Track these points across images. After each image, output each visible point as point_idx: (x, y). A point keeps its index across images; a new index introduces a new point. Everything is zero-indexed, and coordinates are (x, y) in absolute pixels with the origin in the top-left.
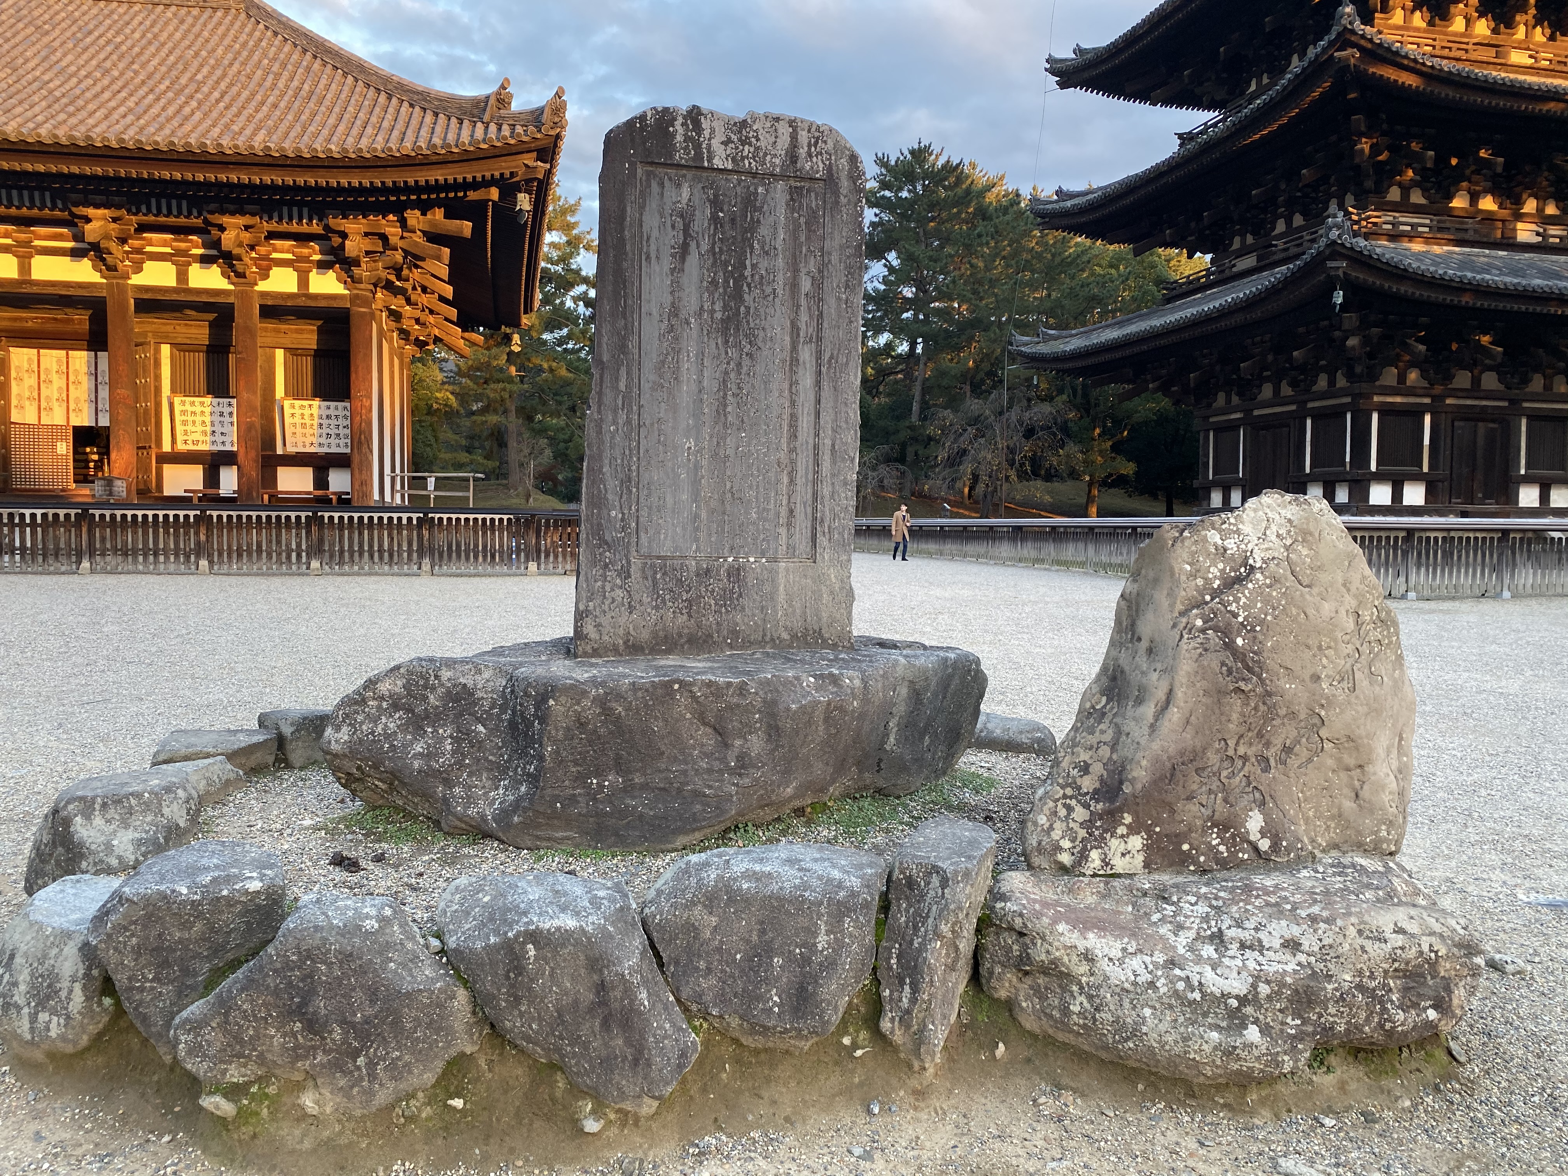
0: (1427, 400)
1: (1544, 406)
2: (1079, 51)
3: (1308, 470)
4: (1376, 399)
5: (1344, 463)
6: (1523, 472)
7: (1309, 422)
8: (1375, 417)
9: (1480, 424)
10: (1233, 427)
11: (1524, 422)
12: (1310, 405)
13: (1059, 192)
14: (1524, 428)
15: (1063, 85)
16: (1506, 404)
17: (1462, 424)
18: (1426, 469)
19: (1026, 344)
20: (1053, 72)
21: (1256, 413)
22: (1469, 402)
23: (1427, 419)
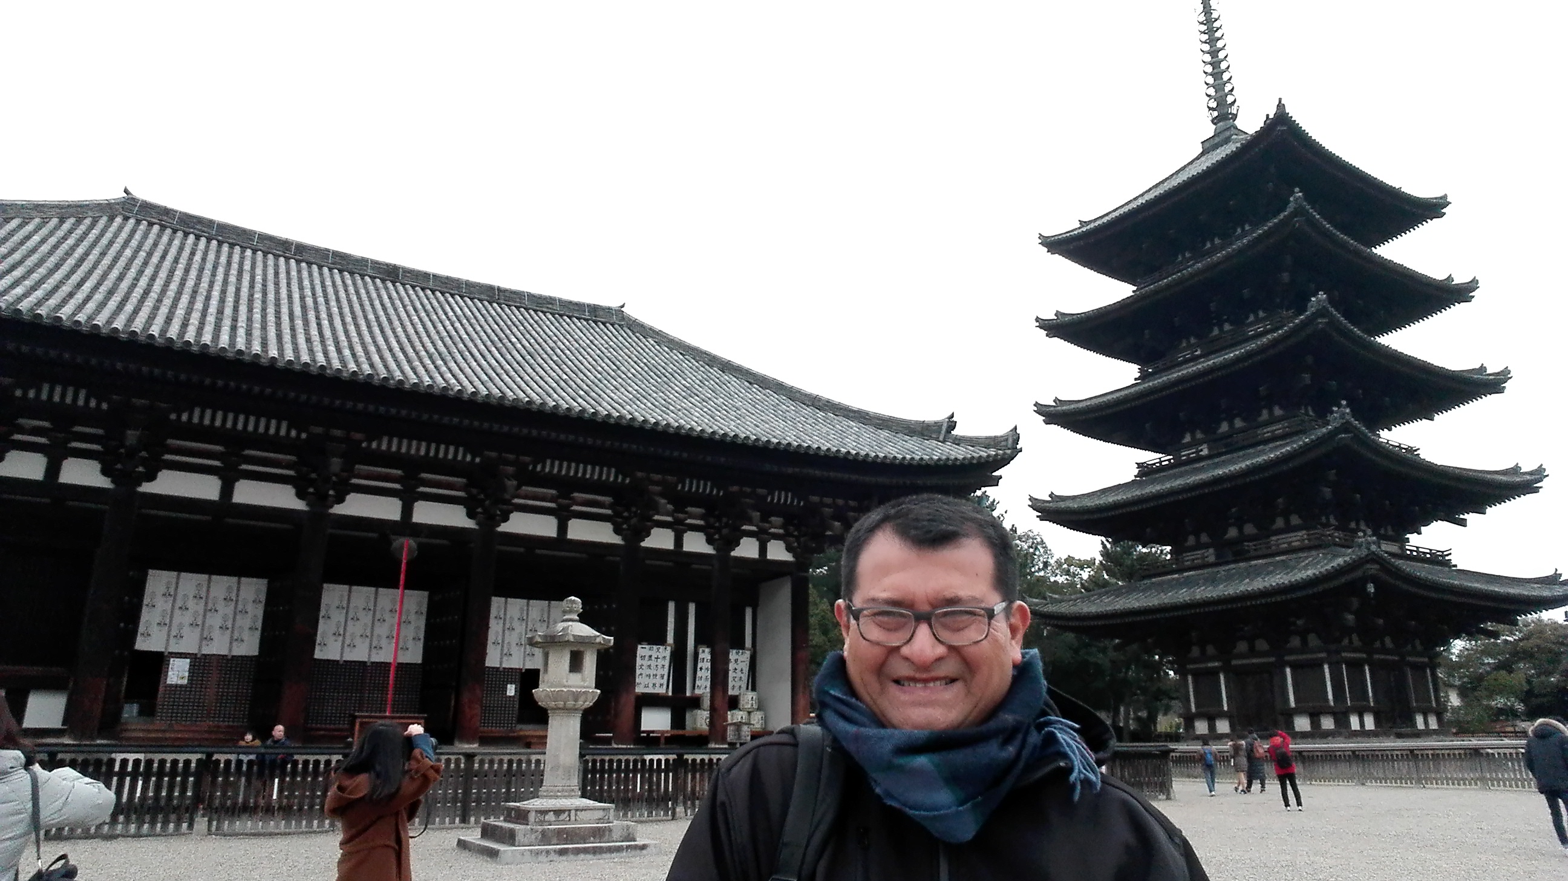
0: (1364, 656)
2: (1057, 401)
3: (1293, 704)
5: (1327, 700)
6: (1415, 704)
7: (1288, 671)
9: (1391, 672)
10: (1214, 673)
11: (1409, 670)
12: (1287, 658)
14: (1410, 675)
15: (1048, 421)
16: (1398, 658)
17: (1382, 672)
18: (1372, 704)
20: (1039, 412)
21: (1234, 662)
22: (1383, 657)
23: (1367, 669)
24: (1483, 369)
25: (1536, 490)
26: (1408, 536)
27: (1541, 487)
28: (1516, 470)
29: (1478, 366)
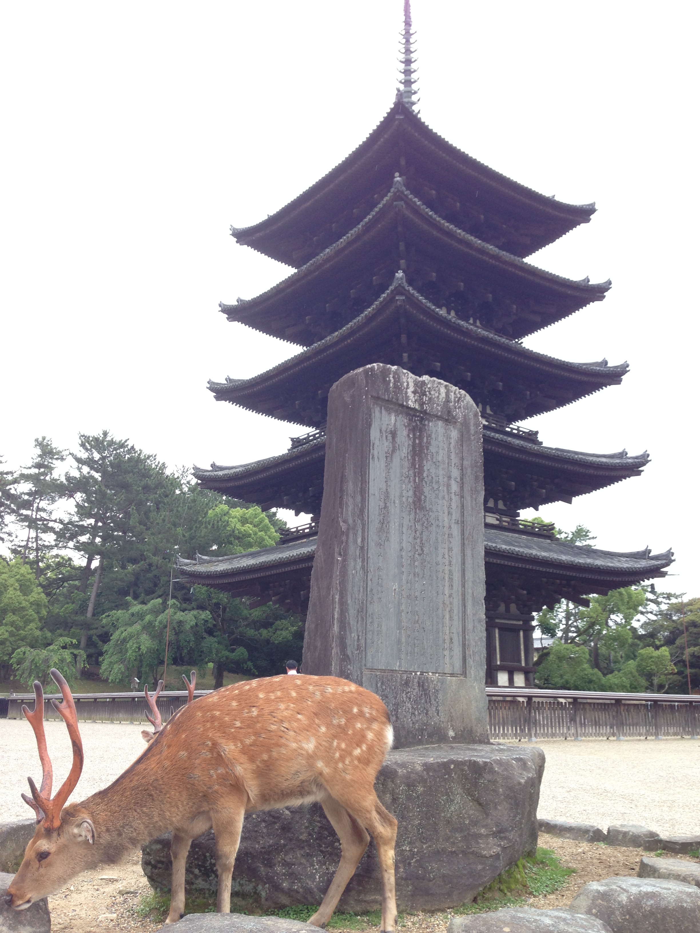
1: (506, 622)
2: (228, 380)
6: (498, 663)
11: (497, 631)
13: (213, 465)
14: (497, 635)
15: (219, 398)
19: (187, 565)
20: (212, 389)
24: (605, 363)
25: (639, 473)
26: (518, 511)
27: (643, 471)
28: (623, 455)
29: (600, 360)
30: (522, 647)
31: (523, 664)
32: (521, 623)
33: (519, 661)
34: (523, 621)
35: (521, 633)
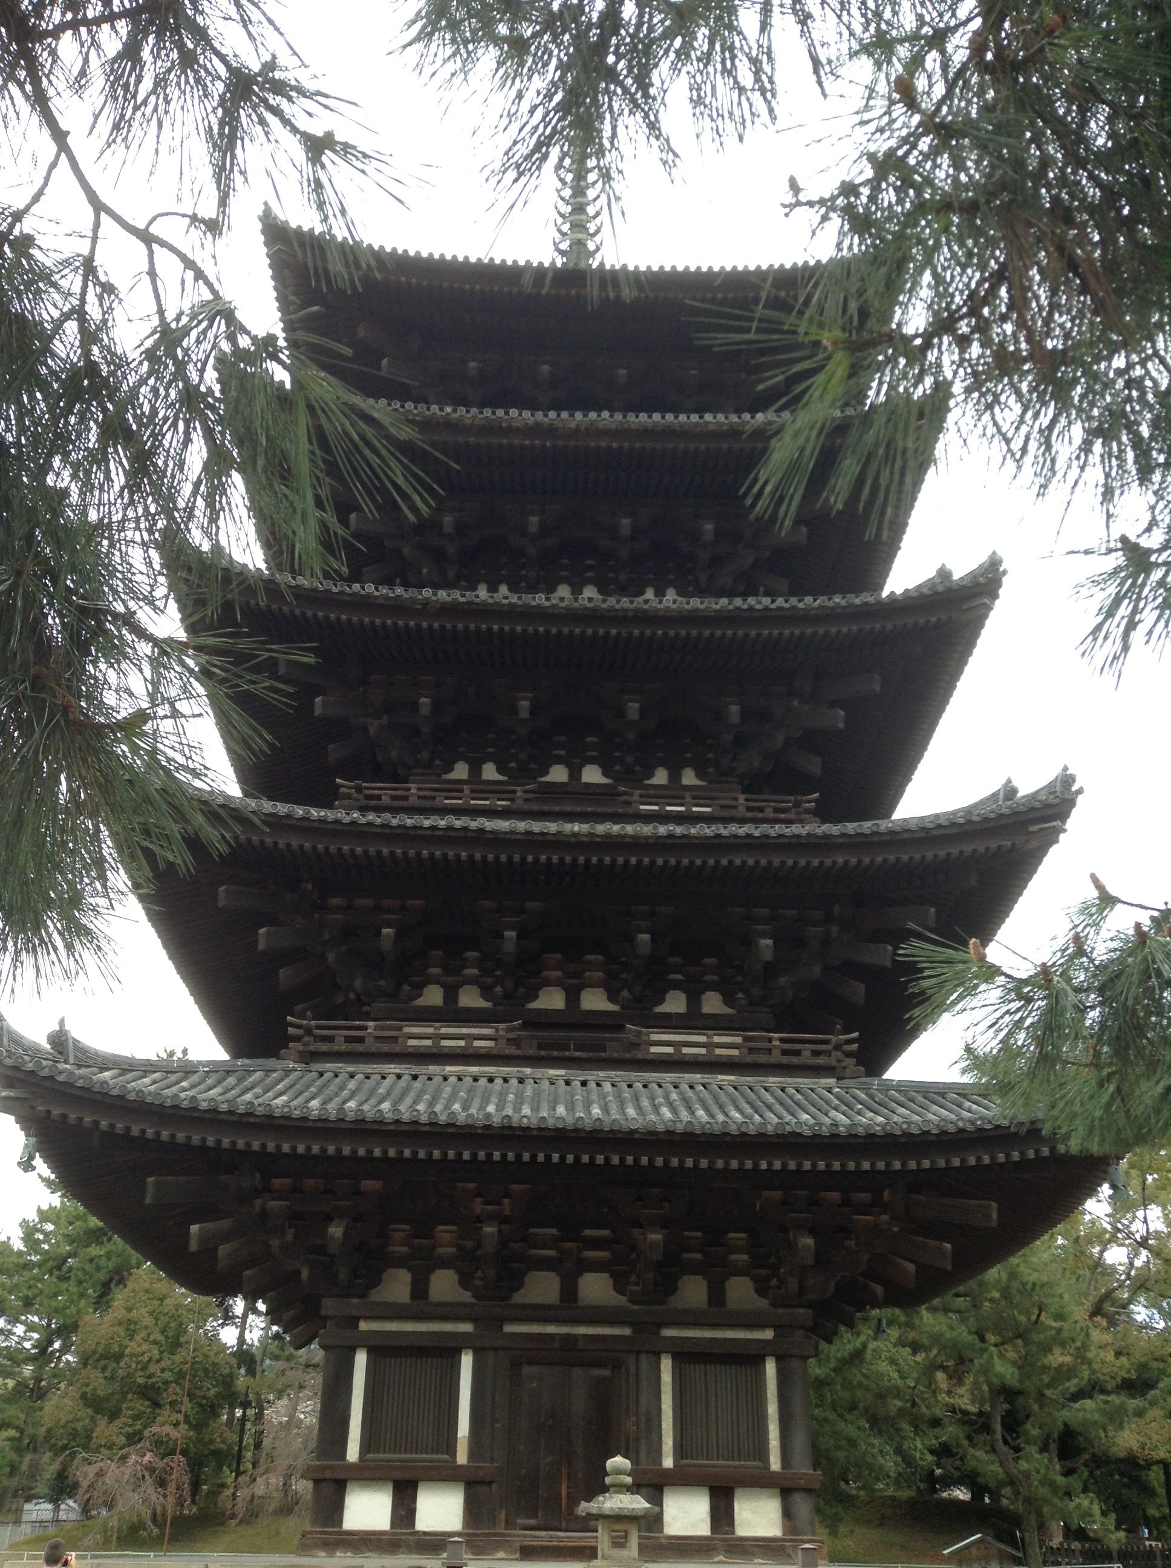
0: (466, 1327)
1: (707, 1334)
4: (363, 1326)
6: (668, 1463)
8: (361, 1359)
9: (577, 1372)
11: (666, 1365)
14: (667, 1378)
16: (627, 1331)
17: (535, 1370)
18: (462, 1457)
22: (551, 1329)
23: (467, 1361)
30: (772, 1409)
31: (775, 1464)
32: (768, 1334)
33: (762, 1453)
34: (776, 1328)
35: (771, 1368)
